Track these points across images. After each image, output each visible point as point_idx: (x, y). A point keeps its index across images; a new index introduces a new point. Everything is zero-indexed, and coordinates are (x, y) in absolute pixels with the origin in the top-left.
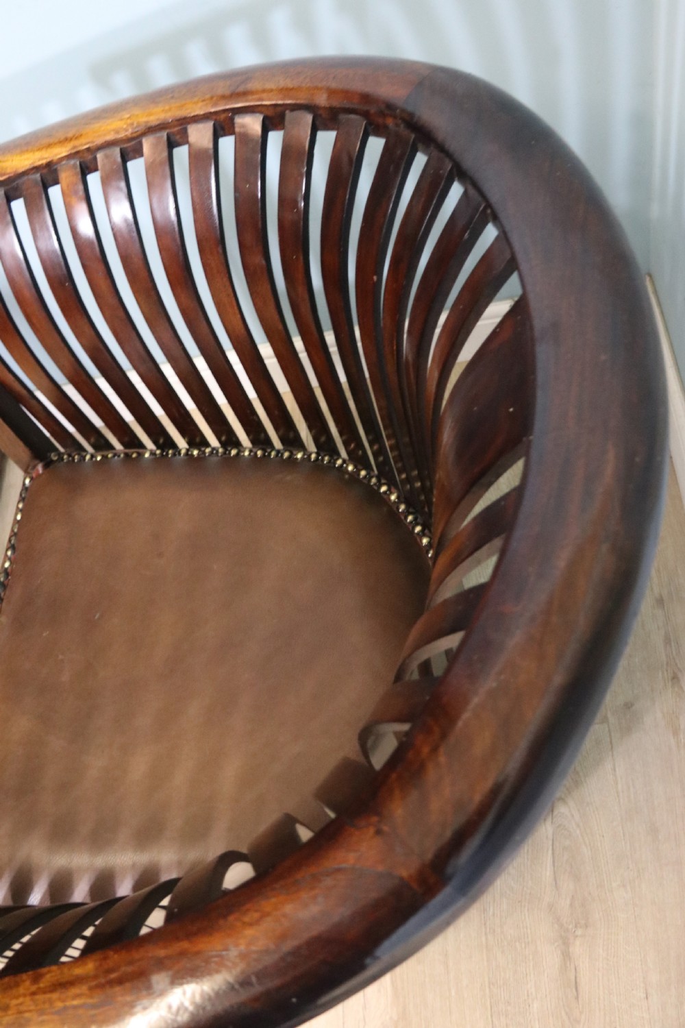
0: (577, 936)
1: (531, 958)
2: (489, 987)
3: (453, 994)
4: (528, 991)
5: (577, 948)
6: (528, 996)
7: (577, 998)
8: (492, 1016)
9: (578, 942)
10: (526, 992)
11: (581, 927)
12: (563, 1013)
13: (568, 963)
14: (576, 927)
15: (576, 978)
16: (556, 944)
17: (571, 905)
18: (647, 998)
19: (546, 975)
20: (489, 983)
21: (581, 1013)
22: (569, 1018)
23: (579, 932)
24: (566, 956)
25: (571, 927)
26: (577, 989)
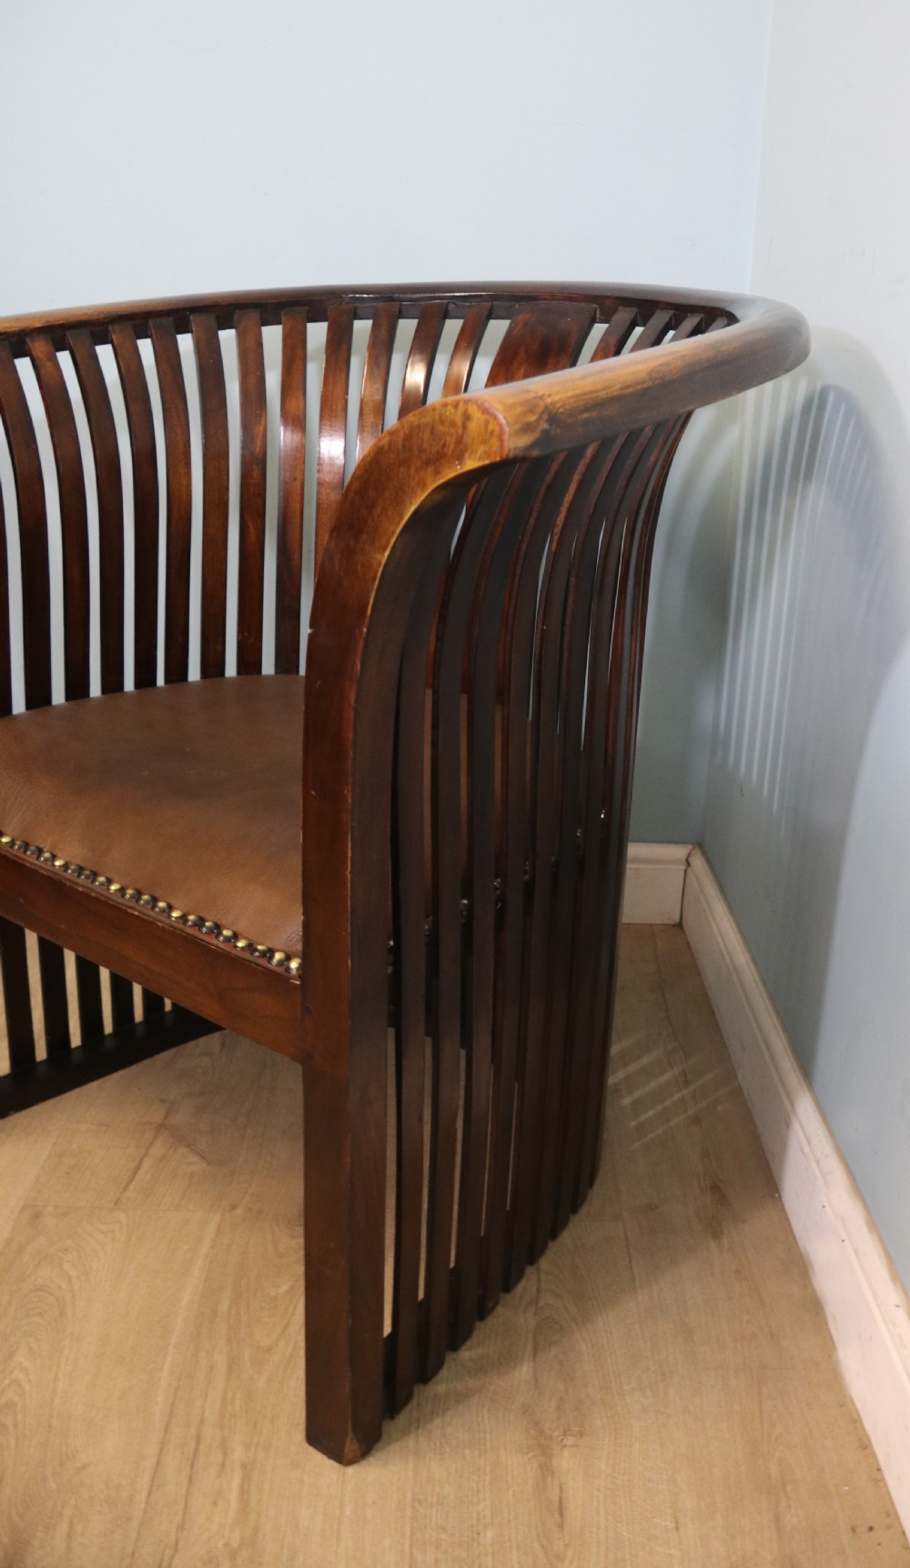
0: (565, 1446)
1: (488, 1469)
2: (413, 1506)
3: (348, 1511)
4: (478, 1514)
5: (565, 1461)
6: (478, 1519)
7: (561, 1526)
8: (411, 1547)
9: (566, 1453)
10: (475, 1515)
11: (572, 1436)
12: (536, 1545)
13: (549, 1479)
14: (565, 1434)
15: (561, 1499)
16: (531, 1455)
17: (558, 1408)
18: (677, 1529)
19: (511, 1493)
20: (414, 1500)
21: (567, 1546)
22: (546, 1553)
23: (569, 1441)
24: (546, 1470)
25: (556, 1434)
26: (561, 1514)
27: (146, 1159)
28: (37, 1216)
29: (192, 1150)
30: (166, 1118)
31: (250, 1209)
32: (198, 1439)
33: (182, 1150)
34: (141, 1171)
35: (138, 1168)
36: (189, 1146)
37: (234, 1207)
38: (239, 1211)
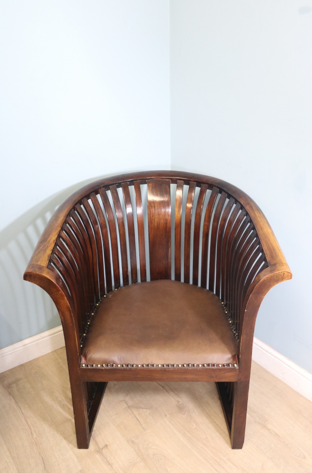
0: (267, 424)
1: (261, 435)
2: (258, 448)
5: (269, 426)
6: (268, 444)
7: (279, 437)
8: (265, 454)
12: (280, 442)
13: (270, 431)
15: (275, 433)
16: (264, 429)
18: (294, 427)
19: (268, 436)
21: (283, 439)
22: (282, 442)
23: (266, 423)
24: (268, 430)
25: (263, 423)
26: (278, 435)
27: (136, 416)
28: (133, 442)
29: (143, 408)
30: (127, 405)
31: (169, 414)
32: (215, 460)
33: (140, 410)
34: (139, 419)
35: (137, 419)
36: (140, 408)
37: (166, 415)
38: (168, 415)
